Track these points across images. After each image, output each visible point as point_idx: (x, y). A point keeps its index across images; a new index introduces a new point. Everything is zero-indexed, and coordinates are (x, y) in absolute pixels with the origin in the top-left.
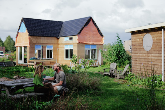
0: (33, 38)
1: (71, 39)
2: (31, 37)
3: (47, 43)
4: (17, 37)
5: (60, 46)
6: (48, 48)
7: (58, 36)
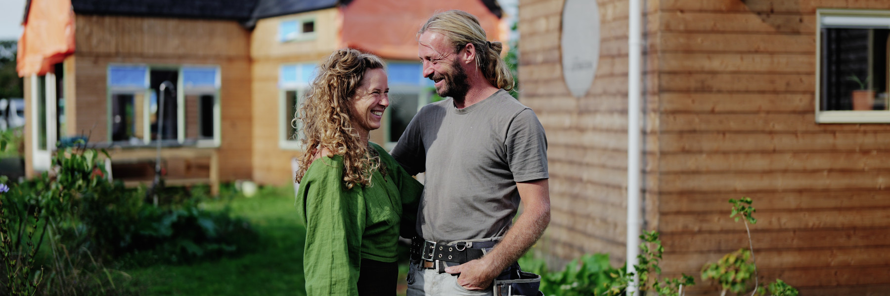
0: (95, 29)
1: (309, 27)
2: (82, 21)
3: (181, 51)
4: (26, 21)
5: (258, 70)
6: (187, 79)
7: (245, 14)
